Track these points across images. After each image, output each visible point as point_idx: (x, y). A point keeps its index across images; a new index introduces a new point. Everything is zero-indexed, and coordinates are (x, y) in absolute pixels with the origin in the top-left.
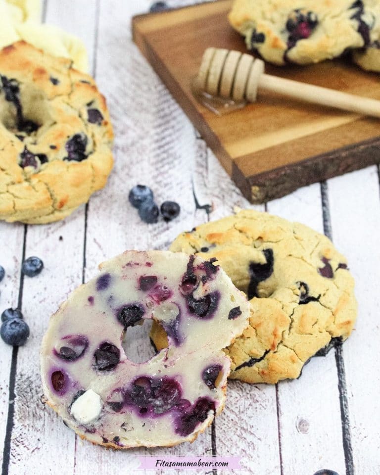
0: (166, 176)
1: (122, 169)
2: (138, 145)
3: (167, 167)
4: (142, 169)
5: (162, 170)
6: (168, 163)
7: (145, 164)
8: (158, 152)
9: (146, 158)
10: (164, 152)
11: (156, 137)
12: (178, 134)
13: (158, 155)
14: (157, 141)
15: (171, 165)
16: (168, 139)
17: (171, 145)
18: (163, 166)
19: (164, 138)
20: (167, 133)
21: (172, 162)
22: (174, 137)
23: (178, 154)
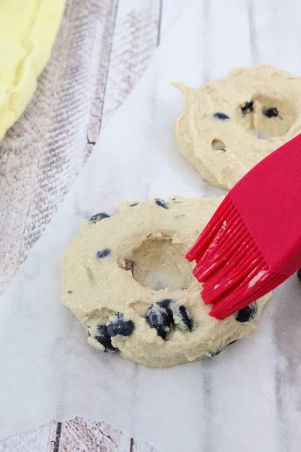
0: (52, 180)
1: (11, 172)
2: (31, 148)
3: (54, 171)
4: (30, 172)
5: (49, 173)
6: (56, 167)
7: (34, 167)
8: (49, 155)
9: (36, 161)
10: (54, 156)
11: (49, 141)
12: (71, 138)
13: (48, 159)
14: (50, 144)
15: (59, 169)
16: (60, 143)
17: (62, 149)
18: (51, 170)
19: (56, 142)
20: (61, 136)
21: (61, 166)
22: (67, 141)
23: (67, 158)
